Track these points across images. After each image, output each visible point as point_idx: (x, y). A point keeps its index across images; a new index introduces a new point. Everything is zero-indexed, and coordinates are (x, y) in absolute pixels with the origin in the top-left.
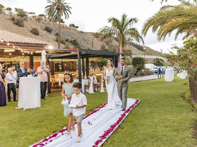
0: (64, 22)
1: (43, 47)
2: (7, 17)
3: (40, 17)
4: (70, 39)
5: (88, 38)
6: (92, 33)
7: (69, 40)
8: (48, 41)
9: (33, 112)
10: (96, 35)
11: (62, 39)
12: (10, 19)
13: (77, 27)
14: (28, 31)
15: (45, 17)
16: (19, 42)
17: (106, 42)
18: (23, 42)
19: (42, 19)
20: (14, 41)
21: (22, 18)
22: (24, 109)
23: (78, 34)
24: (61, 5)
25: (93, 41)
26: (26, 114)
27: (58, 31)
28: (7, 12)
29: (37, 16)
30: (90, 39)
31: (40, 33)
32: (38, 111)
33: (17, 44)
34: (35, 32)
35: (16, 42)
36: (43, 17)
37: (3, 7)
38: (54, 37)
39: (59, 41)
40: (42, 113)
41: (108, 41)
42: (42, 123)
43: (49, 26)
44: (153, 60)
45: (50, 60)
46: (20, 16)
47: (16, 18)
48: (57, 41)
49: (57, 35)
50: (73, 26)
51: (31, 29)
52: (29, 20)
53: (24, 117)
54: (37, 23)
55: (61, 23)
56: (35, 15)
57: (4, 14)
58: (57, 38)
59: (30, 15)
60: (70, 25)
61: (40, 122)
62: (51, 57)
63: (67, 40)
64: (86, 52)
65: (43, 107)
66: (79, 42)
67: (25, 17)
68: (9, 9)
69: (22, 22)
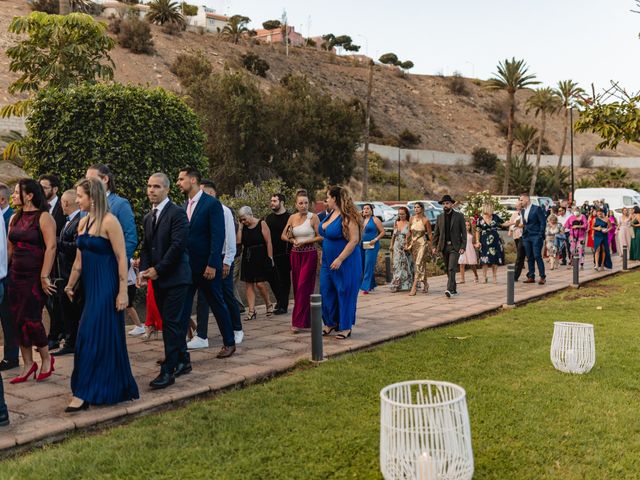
0: (356, 48)
5: (422, 94)
6: (442, 77)
13: (409, 65)
17: (492, 110)
30: (431, 98)
36: (278, 29)
41: (498, 104)
67: (171, 22)
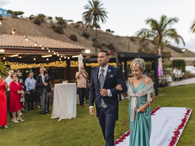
0: (100, 28)
1: (80, 52)
2: (48, 26)
3: (78, 24)
4: (106, 43)
5: (124, 42)
7: (106, 45)
8: (86, 46)
9: (69, 124)
10: (132, 39)
11: (98, 44)
12: (51, 27)
13: (113, 32)
14: (67, 38)
15: (83, 24)
16: (57, 47)
18: (62, 48)
19: (80, 26)
20: (53, 47)
21: (61, 25)
22: (59, 120)
23: (114, 39)
24: (97, 11)
25: (129, 45)
26: (61, 126)
27: (95, 36)
28: (48, 21)
29: (75, 23)
30: (126, 43)
31: (78, 39)
32: (74, 123)
33: (56, 50)
34: (74, 39)
35: (55, 47)
36: (81, 24)
37: (44, 16)
38: (91, 43)
39: (96, 46)
40: (78, 125)
41: (144, 44)
42: (77, 140)
43: (87, 32)
44: (192, 62)
45: (87, 65)
46: (59, 24)
47: (56, 26)
48: (94, 46)
49: (94, 40)
50: (109, 30)
51: (69, 36)
52: (68, 27)
53: (58, 130)
54: (75, 29)
55: (98, 29)
56: (74, 22)
57: (46, 23)
58: (94, 43)
59: (69, 23)
60: (107, 30)
61: (75, 139)
62: (88, 61)
63: (104, 45)
64: (126, 55)
65: (80, 117)
66: (115, 47)
67: (64, 25)
68: (50, 18)
69: (62, 29)
